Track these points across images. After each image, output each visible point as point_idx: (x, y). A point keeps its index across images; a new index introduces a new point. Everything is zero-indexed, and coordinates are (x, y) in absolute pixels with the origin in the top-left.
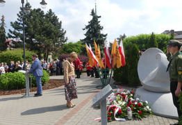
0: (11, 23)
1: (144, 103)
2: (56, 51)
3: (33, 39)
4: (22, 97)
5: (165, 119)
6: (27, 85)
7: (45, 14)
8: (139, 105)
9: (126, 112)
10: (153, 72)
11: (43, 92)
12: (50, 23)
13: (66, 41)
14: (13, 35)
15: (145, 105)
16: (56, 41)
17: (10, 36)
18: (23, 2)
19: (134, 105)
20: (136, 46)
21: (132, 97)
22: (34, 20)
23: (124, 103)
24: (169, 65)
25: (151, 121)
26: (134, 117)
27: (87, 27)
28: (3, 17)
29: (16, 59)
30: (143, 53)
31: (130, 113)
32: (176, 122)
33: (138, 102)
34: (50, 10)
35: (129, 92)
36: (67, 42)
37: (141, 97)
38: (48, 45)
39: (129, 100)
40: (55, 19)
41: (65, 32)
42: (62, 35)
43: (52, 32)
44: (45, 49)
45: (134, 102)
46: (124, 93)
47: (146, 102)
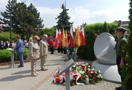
0: (1, 13)
1: (98, 72)
3: (18, 25)
5: (112, 84)
7: (27, 7)
8: (94, 74)
9: (85, 79)
10: (105, 50)
12: (31, 13)
14: (3, 22)
15: (98, 73)
16: (36, 27)
17: (1, 23)
19: (91, 74)
20: (93, 31)
21: (90, 68)
22: (19, 11)
23: (83, 72)
24: (116, 45)
25: (102, 85)
26: (91, 82)
27: (59, 17)
29: (5, 40)
30: (98, 36)
31: (88, 79)
32: (120, 85)
33: (94, 71)
34: (31, 4)
35: (87, 64)
36: (44, 28)
37: (96, 67)
38: (30, 30)
39: (87, 70)
40: (35, 11)
41: (42, 21)
42: (40, 23)
43: (32, 20)
44: (27, 32)
45: (90, 71)
46: (84, 65)
47: (100, 71)
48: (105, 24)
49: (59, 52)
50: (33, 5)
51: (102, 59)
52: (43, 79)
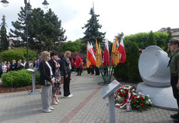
0: (13, 22)
1: (146, 97)
2: (56, 50)
3: (34, 39)
5: (166, 111)
7: (45, 13)
8: (141, 98)
10: (153, 68)
12: (50, 22)
13: (65, 39)
14: (14, 35)
16: (56, 40)
17: (11, 36)
19: (137, 99)
21: (134, 92)
22: (35, 19)
25: (153, 112)
27: (86, 26)
28: (4, 16)
29: (17, 58)
30: (143, 51)
34: (50, 10)
35: (130, 87)
36: (67, 41)
38: (49, 44)
40: (55, 18)
42: (62, 34)
43: (52, 31)
44: (45, 47)
45: (136, 96)
48: (151, 34)
50: (52, 11)
51: (150, 80)
52: (75, 106)
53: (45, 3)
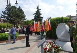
0: (2, 12)
1: (59, 46)
2: (22, 24)
3: (12, 19)
4: (6, 44)
6: (9, 38)
7: (17, 8)
8: (57, 47)
9: (52, 50)
11: (16, 42)
12: (19, 12)
13: (26, 19)
15: (59, 47)
16: (22, 20)
17: (2, 17)
18: (8, 3)
19: (55, 47)
21: (54, 44)
22: (12, 11)
23: (51, 46)
24: (69, 30)
26: (55, 52)
27: (35, 14)
29: (4, 27)
30: (58, 25)
31: (53, 50)
33: (57, 45)
34: (19, 7)
35: (52, 41)
37: (58, 43)
38: (18, 21)
39: (53, 45)
41: (26, 16)
42: (24, 17)
43: (20, 16)
44: (17, 23)
45: (55, 46)
46: (51, 42)
47: (60, 45)
48: (62, 18)
49: (35, 34)
50: (20, 7)
51: (61, 38)
53: (16, 3)
